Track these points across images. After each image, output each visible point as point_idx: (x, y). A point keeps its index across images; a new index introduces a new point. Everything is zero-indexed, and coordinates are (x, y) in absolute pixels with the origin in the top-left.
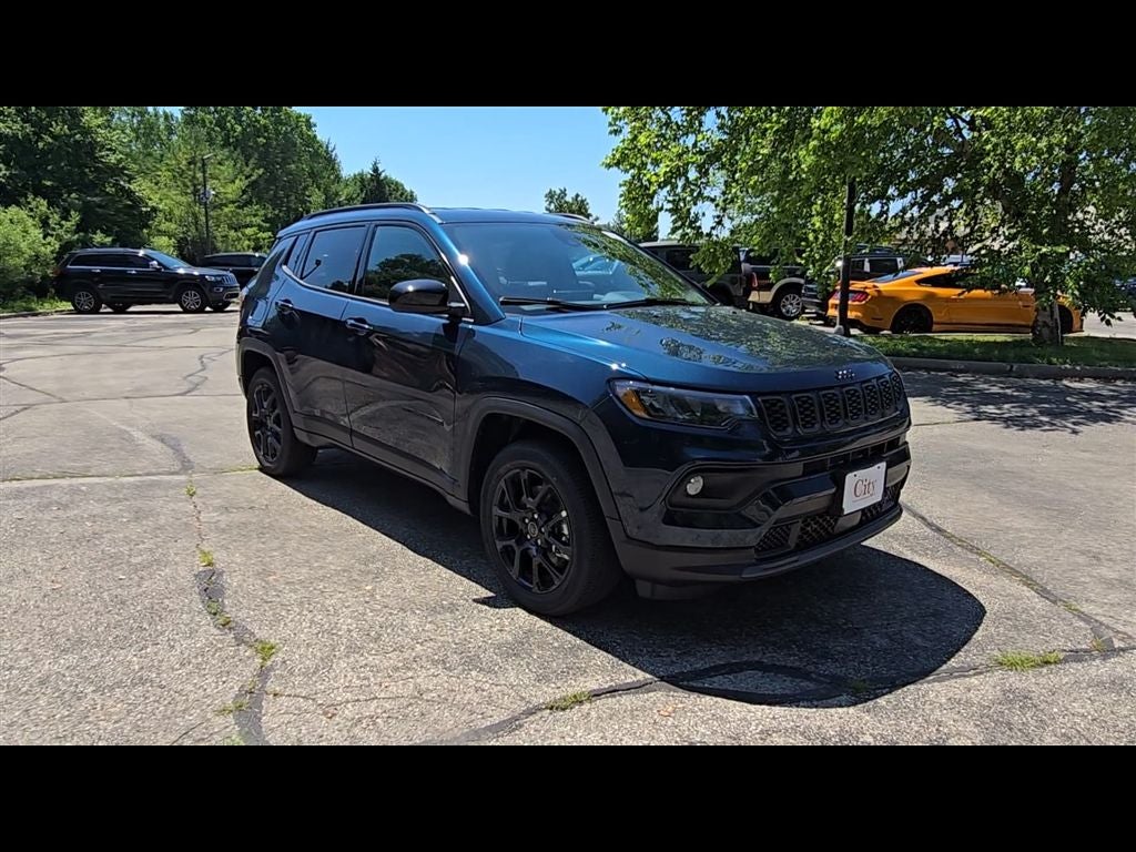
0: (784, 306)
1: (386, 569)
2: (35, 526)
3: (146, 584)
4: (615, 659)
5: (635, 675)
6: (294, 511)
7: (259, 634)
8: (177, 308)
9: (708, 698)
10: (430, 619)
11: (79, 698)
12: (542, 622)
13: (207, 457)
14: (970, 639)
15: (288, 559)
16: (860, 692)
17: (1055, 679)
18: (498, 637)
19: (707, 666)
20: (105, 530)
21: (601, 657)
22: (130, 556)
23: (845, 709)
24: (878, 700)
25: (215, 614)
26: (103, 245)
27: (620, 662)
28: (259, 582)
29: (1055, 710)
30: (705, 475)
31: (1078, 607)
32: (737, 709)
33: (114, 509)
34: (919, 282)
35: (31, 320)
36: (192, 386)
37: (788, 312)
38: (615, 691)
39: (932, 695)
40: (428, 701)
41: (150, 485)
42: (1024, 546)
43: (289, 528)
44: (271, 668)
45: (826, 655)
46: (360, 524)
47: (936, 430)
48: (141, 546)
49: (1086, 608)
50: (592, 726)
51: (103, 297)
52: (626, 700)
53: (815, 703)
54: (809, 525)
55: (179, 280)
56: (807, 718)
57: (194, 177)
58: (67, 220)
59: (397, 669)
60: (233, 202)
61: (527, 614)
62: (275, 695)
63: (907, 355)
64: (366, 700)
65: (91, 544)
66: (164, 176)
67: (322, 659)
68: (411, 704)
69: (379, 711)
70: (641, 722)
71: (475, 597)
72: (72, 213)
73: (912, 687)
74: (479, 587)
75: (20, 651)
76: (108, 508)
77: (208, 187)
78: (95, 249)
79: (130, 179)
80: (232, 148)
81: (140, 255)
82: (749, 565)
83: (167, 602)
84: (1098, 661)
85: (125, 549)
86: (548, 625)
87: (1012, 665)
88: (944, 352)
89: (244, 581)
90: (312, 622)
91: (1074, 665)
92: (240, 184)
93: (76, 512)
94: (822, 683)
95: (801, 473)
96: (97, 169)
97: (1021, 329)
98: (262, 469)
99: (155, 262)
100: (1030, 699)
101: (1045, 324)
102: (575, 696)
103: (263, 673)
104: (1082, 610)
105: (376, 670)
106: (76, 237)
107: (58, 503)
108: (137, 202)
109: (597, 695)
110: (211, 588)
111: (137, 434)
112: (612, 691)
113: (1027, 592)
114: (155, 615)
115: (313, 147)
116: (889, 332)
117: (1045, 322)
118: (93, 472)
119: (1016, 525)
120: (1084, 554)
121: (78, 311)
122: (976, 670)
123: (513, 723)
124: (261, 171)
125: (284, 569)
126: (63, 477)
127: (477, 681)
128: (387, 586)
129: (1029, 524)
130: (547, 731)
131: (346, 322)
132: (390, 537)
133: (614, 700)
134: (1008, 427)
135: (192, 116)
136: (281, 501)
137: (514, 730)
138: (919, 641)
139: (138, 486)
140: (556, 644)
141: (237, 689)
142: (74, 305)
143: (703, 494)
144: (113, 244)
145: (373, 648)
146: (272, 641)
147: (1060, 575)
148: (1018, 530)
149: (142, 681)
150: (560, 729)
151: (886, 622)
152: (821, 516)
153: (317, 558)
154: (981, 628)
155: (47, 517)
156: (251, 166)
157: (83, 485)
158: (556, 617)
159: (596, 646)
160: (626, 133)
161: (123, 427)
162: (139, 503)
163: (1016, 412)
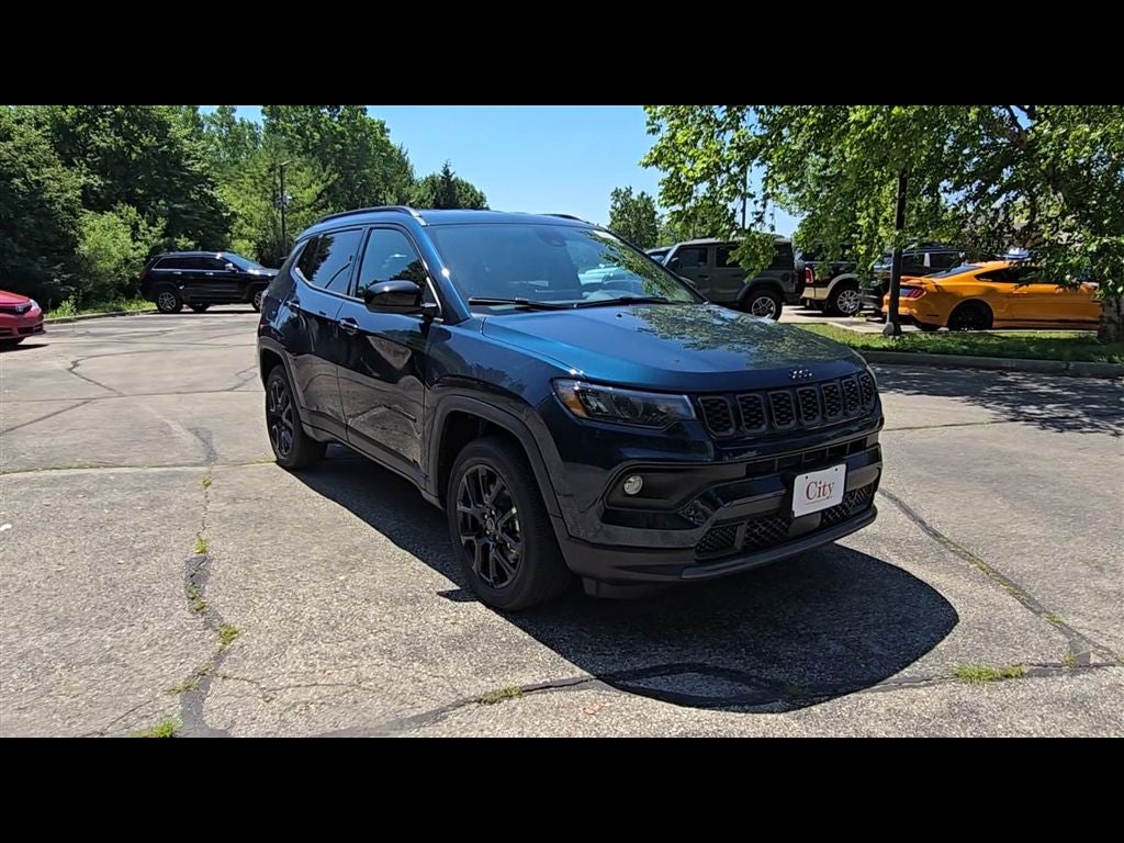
0: (841, 302)
1: (364, 561)
2: (59, 512)
3: (140, 568)
4: (558, 656)
5: (572, 672)
6: (296, 503)
7: (228, 619)
8: (250, 307)
9: (638, 698)
10: (390, 610)
11: (49, 674)
12: (497, 617)
13: (232, 450)
14: (931, 648)
15: (276, 548)
16: (796, 699)
17: (1010, 694)
18: (450, 630)
19: (648, 666)
20: (119, 517)
21: (544, 653)
22: (134, 542)
23: (774, 716)
24: (813, 708)
25: (193, 599)
26: (186, 249)
27: (562, 659)
28: (243, 570)
29: (1000, 726)
30: (644, 474)
31: (1063, 620)
32: (664, 710)
33: (133, 498)
34: (978, 277)
35: (119, 319)
36: (241, 382)
37: (845, 308)
38: (547, 687)
39: (872, 704)
40: (364, 689)
41: (171, 476)
42: (1023, 554)
43: (286, 519)
44: (229, 652)
45: (774, 660)
46: (354, 516)
47: (968, 431)
48: (146, 533)
49: (1070, 621)
50: (515, 720)
51: (183, 297)
52: (556, 697)
53: (746, 707)
54: (756, 527)
55: (252, 281)
56: (732, 722)
57: (274, 183)
58: (155, 226)
59: (344, 657)
60: (309, 206)
61: (484, 607)
62: (224, 677)
63: (955, 353)
64: (307, 686)
65: (103, 530)
66: (247, 183)
67: (278, 645)
68: (347, 692)
69: (316, 697)
70: (563, 719)
71: (440, 590)
72: (159, 219)
73: (852, 696)
74: (447, 580)
75: (12, 627)
76: (128, 497)
77: (285, 193)
78: (178, 253)
79: (214, 186)
80: (310, 155)
81: (218, 258)
82: (690, 566)
83: (154, 586)
84: (1064, 677)
85: (131, 536)
86: (502, 620)
87: (969, 679)
88: (995, 351)
89: (230, 568)
90: (279, 609)
91: (1037, 680)
92: (317, 188)
93: (98, 500)
94: (760, 687)
95: (744, 474)
96: (183, 177)
97: (1087, 326)
98: (278, 462)
99: (231, 265)
100: (977, 713)
101: (1111, 321)
102: (506, 691)
103: (219, 657)
104: (1066, 622)
105: (325, 657)
106: (162, 241)
107: (86, 491)
108: (219, 207)
109: (528, 690)
110: (197, 575)
111: (175, 427)
112: (546, 687)
113: (1012, 602)
114: (140, 597)
115: (386, 151)
116: (947, 329)
117: (1110, 318)
118: (126, 462)
119: (1022, 532)
120: (1087, 564)
121: (161, 311)
122: (928, 681)
123: (437, 716)
124: (336, 176)
125: (270, 558)
126: (98, 467)
127: (417, 672)
128: (361, 576)
129: (1038, 531)
130: (468, 724)
131: (339, 322)
132: (377, 529)
133: (544, 696)
134: (1044, 428)
135: (274, 125)
136: (287, 493)
137: (437, 721)
138: (877, 649)
139: (162, 477)
140: (504, 639)
141: (191, 670)
142: (158, 305)
143: (644, 492)
144: (196, 248)
145: (328, 637)
146: (237, 627)
147: (1054, 585)
148: (1023, 537)
149: (109, 659)
150: (482, 722)
151: (847, 629)
152: (770, 517)
153: (303, 549)
154: (947, 638)
155: (72, 504)
156: (327, 172)
157: (112, 474)
158: (512, 612)
159: (543, 643)
160: (665, 132)
161: (167, 421)
162: (155, 493)
163: (1059, 413)
